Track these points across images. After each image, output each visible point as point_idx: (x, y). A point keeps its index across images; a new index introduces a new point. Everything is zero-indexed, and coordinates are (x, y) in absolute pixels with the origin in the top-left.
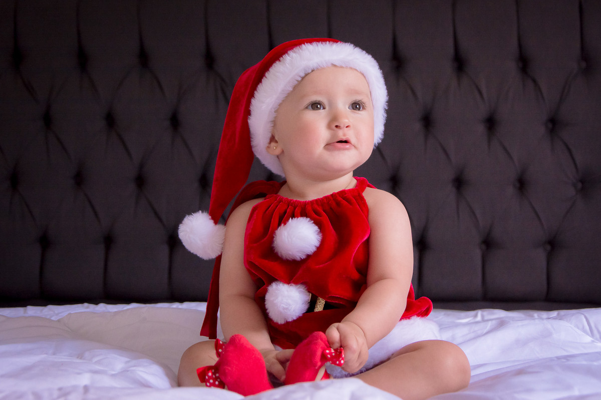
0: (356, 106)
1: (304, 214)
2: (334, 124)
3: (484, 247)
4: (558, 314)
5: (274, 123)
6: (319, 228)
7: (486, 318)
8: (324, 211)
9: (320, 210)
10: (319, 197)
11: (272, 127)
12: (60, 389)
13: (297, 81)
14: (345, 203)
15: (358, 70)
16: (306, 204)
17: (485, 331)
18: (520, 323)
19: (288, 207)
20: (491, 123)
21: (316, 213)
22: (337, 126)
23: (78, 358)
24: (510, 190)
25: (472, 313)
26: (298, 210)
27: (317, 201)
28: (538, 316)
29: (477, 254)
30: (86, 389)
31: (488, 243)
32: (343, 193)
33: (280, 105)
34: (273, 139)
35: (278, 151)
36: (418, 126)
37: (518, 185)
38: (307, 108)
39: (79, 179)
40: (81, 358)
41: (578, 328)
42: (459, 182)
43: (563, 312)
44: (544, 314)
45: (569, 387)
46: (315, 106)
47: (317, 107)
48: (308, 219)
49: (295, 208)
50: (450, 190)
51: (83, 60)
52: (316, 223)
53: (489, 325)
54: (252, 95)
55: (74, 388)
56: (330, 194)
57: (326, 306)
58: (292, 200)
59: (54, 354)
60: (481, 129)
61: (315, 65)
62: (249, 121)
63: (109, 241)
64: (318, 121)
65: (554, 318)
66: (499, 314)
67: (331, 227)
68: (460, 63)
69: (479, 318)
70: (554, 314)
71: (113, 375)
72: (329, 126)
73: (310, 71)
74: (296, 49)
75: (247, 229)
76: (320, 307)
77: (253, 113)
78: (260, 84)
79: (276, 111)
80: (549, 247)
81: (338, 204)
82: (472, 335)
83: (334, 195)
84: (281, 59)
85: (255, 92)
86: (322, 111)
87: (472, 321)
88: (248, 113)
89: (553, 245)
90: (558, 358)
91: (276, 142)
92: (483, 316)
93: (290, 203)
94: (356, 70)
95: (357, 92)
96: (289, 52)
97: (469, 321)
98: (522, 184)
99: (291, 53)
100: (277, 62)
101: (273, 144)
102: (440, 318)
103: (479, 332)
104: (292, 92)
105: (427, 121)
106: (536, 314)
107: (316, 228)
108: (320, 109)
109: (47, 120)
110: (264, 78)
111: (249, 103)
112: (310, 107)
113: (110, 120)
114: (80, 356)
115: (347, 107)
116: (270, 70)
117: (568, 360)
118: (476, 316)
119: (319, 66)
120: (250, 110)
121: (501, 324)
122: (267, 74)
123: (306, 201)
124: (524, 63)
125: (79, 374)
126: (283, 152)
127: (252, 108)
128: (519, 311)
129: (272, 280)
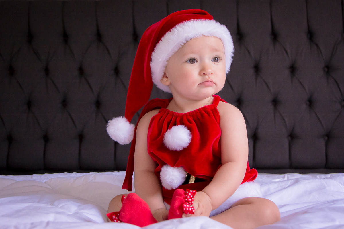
0: (216, 59)
1: (182, 123)
2: (203, 72)
3: (290, 138)
4: (331, 176)
5: (166, 68)
6: (191, 131)
7: (290, 178)
8: (194, 120)
9: (191, 119)
10: (191, 111)
11: (165, 69)
12: (32, 224)
13: (181, 45)
14: (206, 115)
15: (218, 37)
16: (183, 115)
17: (287, 185)
18: (307, 181)
19: (173, 117)
20: (293, 69)
21: (189, 121)
22: (204, 74)
23: (51, 205)
24: (304, 106)
25: (282, 175)
26: (178, 120)
27: (189, 113)
28: (319, 177)
29: (286, 142)
30: (48, 223)
31: (292, 136)
32: (205, 108)
33: (170, 58)
34: (165, 76)
35: (168, 83)
36: (252, 71)
37: (308, 103)
38: (186, 62)
39: (65, 103)
40: (52, 205)
41: (341, 184)
42: (275, 102)
43: (334, 175)
44: (323, 176)
45: (333, 220)
46: (192, 61)
47: (193, 61)
48: (184, 126)
49: (176, 118)
50: (270, 106)
51: (66, 37)
52: (189, 128)
53: (290, 182)
54: (152, 50)
55: (41, 223)
56: (197, 109)
57: (196, 181)
58: (175, 112)
59: (38, 202)
60: (287, 72)
61: (193, 36)
62: (150, 64)
63: (81, 137)
64: (194, 70)
65: (328, 178)
66: (297, 176)
67: (197, 131)
68: (275, 36)
69: (286, 178)
70: (329, 175)
71: (69, 215)
72: (200, 74)
73: (189, 40)
74: (181, 24)
75: (148, 132)
76: (192, 180)
77: (153, 60)
78: (158, 44)
79: (167, 61)
80: (326, 138)
81: (202, 115)
82: (280, 188)
83: (199, 110)
84: (171, 30)
85: (155, 49)
86: (196, 64)
87: (282, 180)
88: (150, 60)
89: (328, 136)
90: (328, 202)
91: (167, 77)
92: (288, 177)
93: (174, 114)
94: (217, 37)
95: (216, 50)
96: (176, 26)
97: (280, 180)
98: (311, 103)
99: (178, 27)
100: (169, 32)
101: (165, 79)
102: (264, 178)
103: (284, 187)
104: (178, 51)
105: (257, 68)
106: (318, 176)
107: (188, 131)
108: (194, 63)
109: (47, 71)
110: (161, 41)
111: (150, 54)
112: (189, 61)
113: (81, 71)
114: (52, 204)
115: (210, 60)
116: (164, 36)
117: (334, 204)
118: (284, 177)
119: (195, 36)
120: (151, 58)
121: (297, 181)
122: (162, 39)
123: (183, 113)
124: (311, 35)
125: (48, 213)
126: (171, 83)
127: (152, 57)
128: (309, 174)
129: (164, 164)
